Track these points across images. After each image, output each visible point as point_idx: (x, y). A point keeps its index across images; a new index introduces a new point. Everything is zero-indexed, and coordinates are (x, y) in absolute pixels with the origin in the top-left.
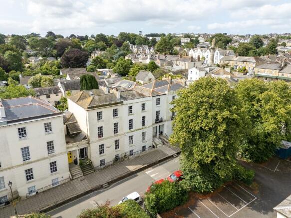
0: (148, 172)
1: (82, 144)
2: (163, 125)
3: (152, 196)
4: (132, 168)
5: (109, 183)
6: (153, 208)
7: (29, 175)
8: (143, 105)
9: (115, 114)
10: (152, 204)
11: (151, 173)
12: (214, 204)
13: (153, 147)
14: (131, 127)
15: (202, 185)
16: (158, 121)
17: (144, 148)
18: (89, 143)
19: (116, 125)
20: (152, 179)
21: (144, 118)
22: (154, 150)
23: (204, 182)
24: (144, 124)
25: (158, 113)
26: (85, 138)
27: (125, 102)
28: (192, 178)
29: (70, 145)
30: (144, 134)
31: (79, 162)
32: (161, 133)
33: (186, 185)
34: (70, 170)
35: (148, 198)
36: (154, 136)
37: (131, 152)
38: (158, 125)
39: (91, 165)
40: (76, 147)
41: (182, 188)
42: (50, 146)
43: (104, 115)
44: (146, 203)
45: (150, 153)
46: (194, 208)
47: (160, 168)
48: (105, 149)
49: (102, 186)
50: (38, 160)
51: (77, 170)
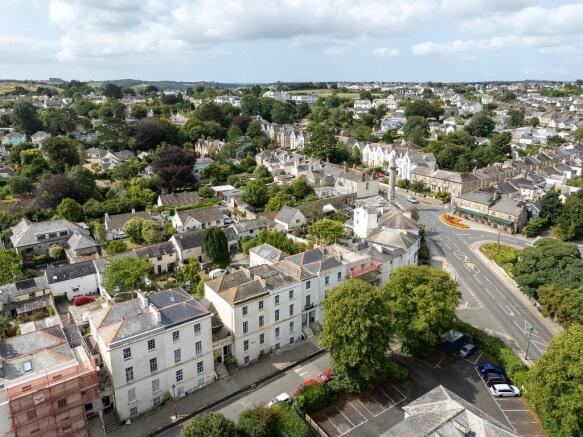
0: (297, 370)
1: (226, 341)
2: (314, 311)
3: (302, 397)
4: (280, 366)
5: (257, 384)
6: (301, 408)
7: (179, 376)
8: (291, 292)
9: (261, 305)
10: (302, 405)
11: (300, 372)
12: (362, 404)
13: (303, 338)
14: (277, 318)
15: (350, 386)
16: (309, 307)
17: (292, 340)
18: (233, 340)
19: (261, 318)
20: (301, 378)
21: (292, 306)
22: (303, 342)
23: (352, 383)
24: (291, 312)
25: (308, 298)
26: (229, 334)
27: (271, 292)
28: (341, 379)
29: (216, 343)
30: (292, 324)
31: (223, 360)
32: (312, 320)
33: (336, 385)
34: (215, 369)
35: (298, 400)
36: (304, 324)
37: (277, 346)
38: (308, 312)
39: (235, 363)
40: (220, 345)
41: (330, 389)
42: (198, 345)
43: (249, 310)
44: (295, 403)
45: (299, 347)
46: (342, 408)
47: (309, 366)
48: (250, 344)
49: (250, 387)
50: (188, 361)
51: (222, 369)
